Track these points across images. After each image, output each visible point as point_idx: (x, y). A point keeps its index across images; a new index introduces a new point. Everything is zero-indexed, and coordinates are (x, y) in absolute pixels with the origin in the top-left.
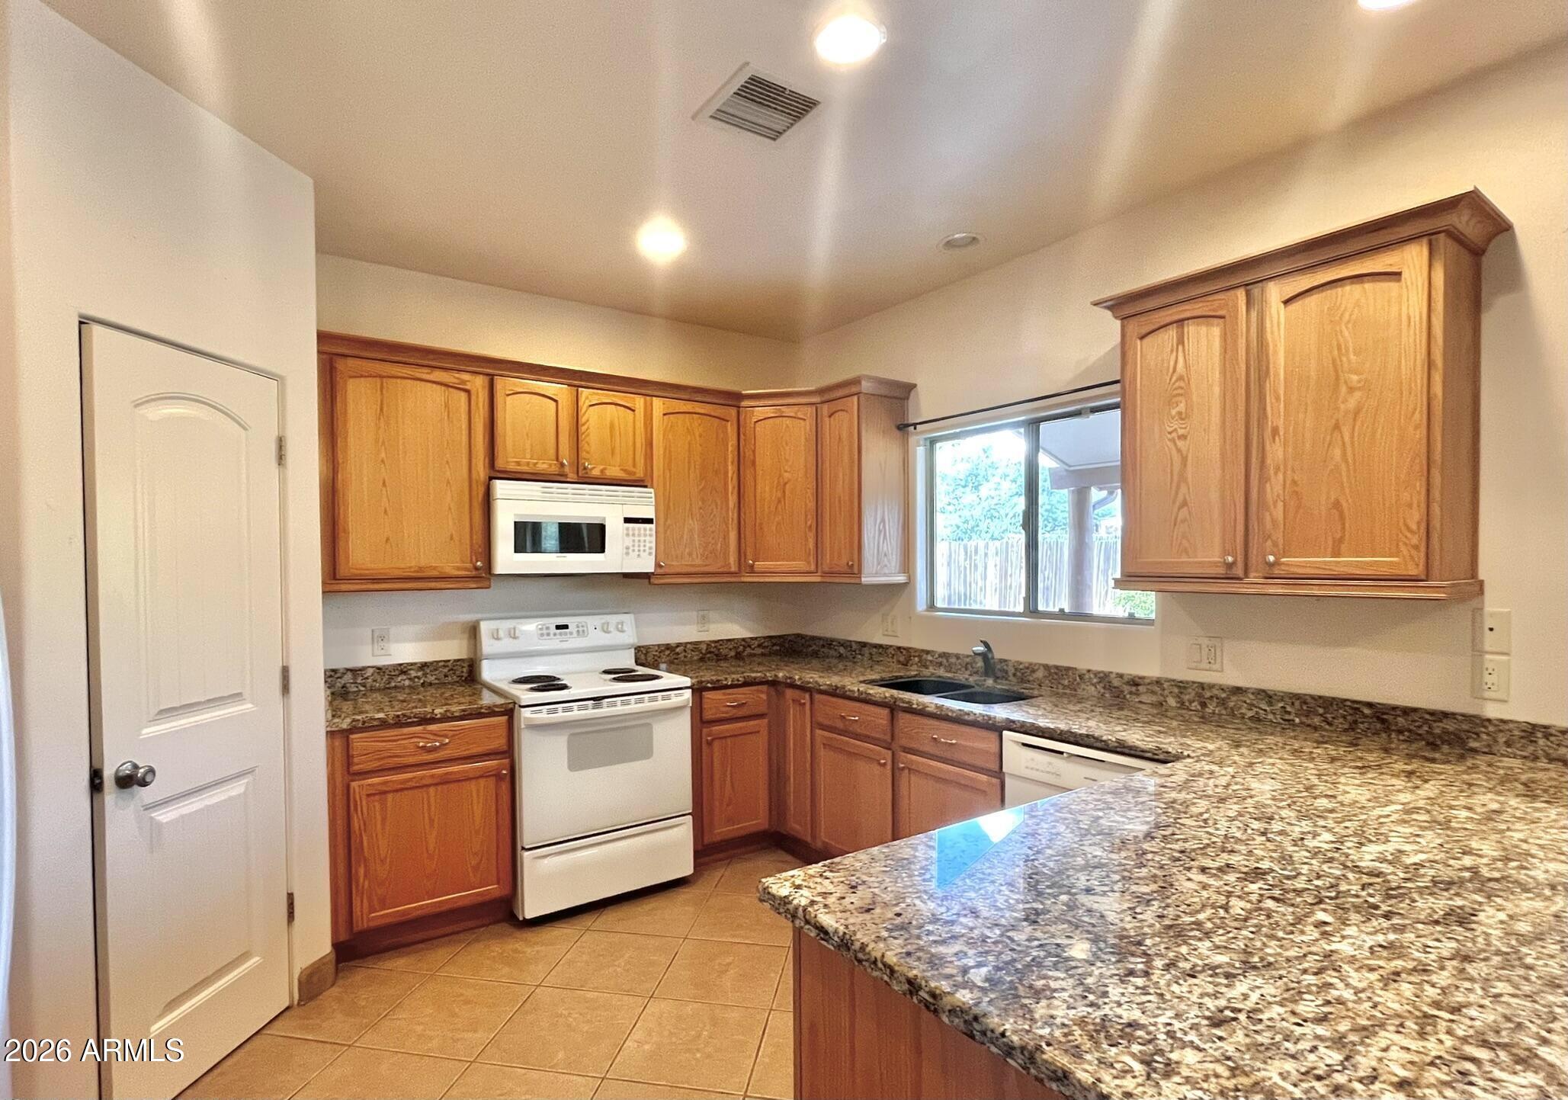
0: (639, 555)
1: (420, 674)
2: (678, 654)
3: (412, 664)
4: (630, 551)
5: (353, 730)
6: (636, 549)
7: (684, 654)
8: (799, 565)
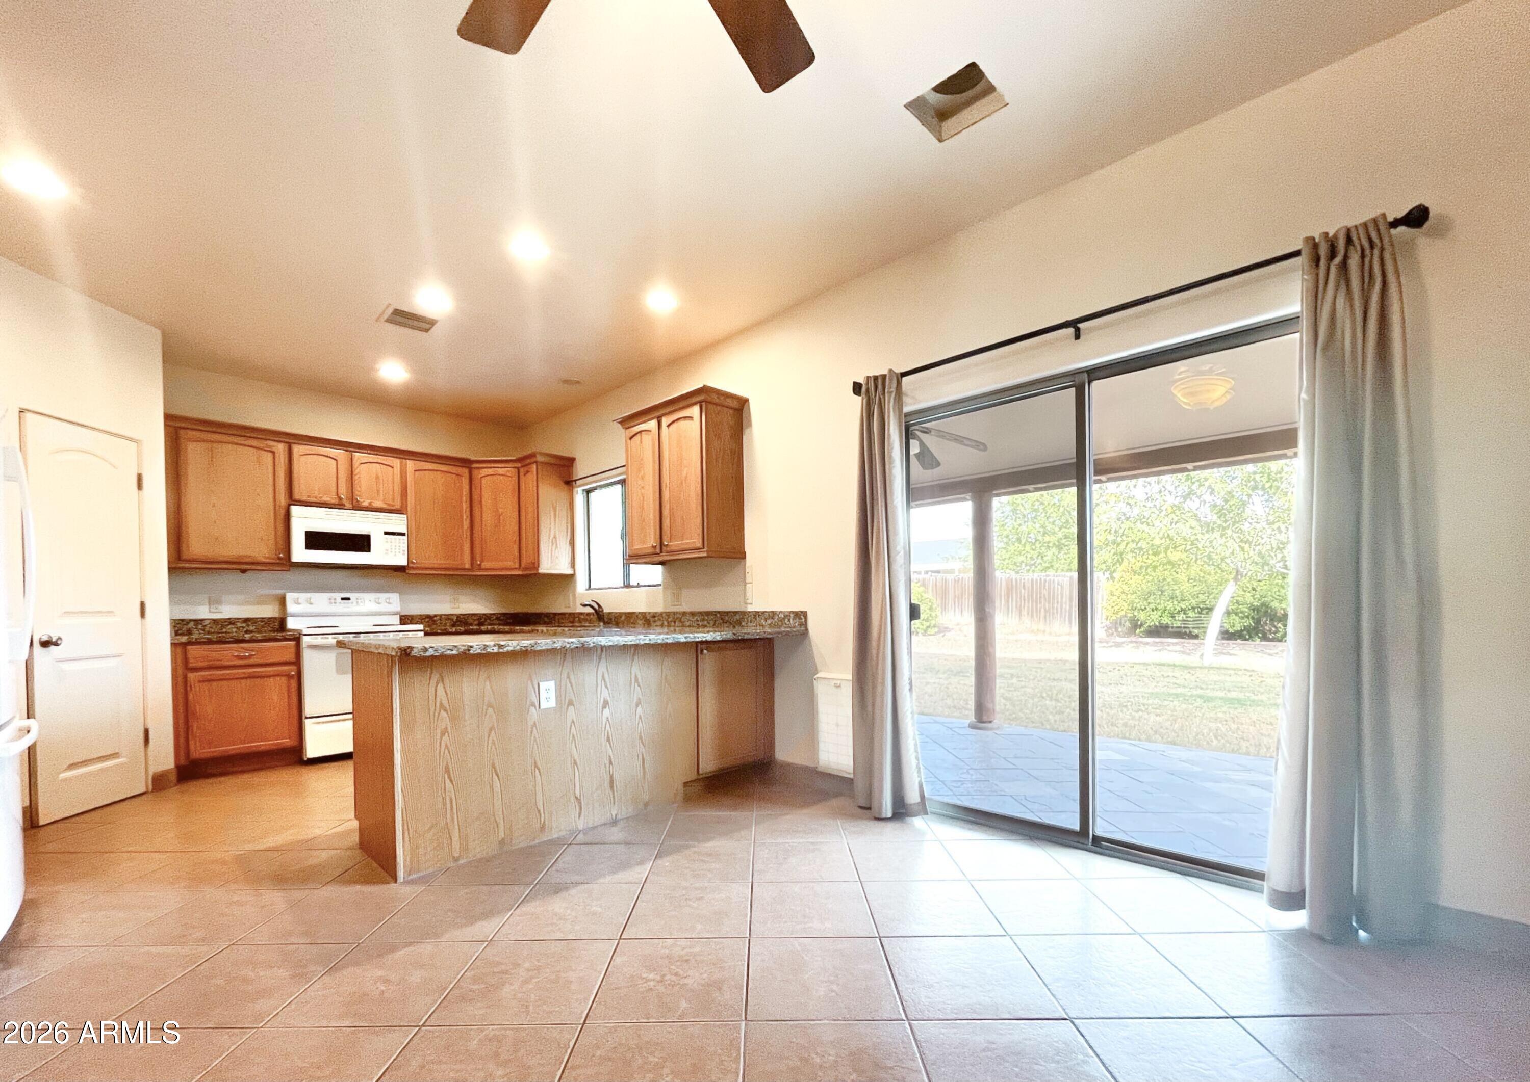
0: (394, 555)
1: (244, 625)
3: (238, 619)
4: (389, 552)
5: (190, 643)
6: (393, 551)
8: (510, 564)
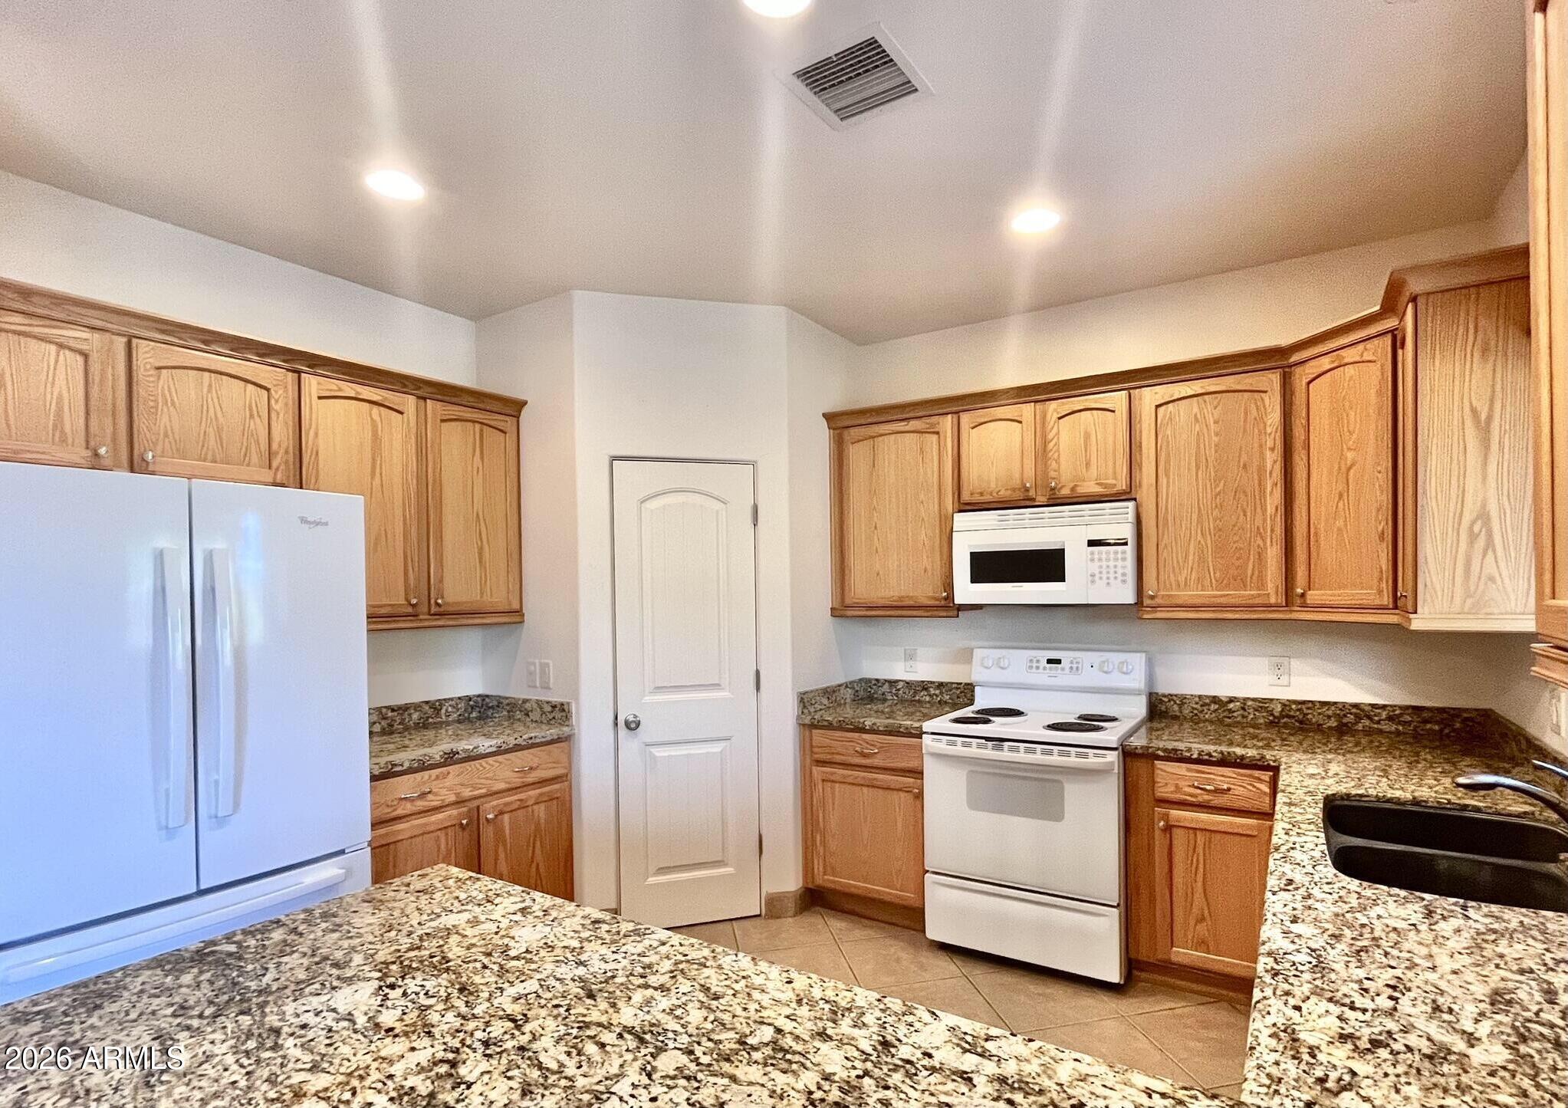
0: (1108, 584)
1: (937, 692)
2: (1231, 711)
3: (932, 682)
4: (1097, 578)
6: (1104, 576)
7: (1241, 712)
